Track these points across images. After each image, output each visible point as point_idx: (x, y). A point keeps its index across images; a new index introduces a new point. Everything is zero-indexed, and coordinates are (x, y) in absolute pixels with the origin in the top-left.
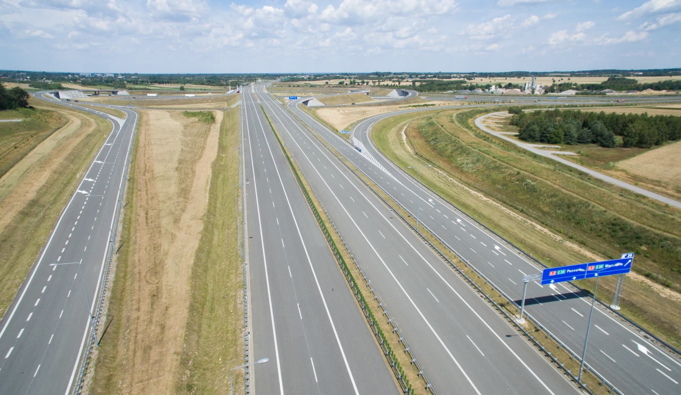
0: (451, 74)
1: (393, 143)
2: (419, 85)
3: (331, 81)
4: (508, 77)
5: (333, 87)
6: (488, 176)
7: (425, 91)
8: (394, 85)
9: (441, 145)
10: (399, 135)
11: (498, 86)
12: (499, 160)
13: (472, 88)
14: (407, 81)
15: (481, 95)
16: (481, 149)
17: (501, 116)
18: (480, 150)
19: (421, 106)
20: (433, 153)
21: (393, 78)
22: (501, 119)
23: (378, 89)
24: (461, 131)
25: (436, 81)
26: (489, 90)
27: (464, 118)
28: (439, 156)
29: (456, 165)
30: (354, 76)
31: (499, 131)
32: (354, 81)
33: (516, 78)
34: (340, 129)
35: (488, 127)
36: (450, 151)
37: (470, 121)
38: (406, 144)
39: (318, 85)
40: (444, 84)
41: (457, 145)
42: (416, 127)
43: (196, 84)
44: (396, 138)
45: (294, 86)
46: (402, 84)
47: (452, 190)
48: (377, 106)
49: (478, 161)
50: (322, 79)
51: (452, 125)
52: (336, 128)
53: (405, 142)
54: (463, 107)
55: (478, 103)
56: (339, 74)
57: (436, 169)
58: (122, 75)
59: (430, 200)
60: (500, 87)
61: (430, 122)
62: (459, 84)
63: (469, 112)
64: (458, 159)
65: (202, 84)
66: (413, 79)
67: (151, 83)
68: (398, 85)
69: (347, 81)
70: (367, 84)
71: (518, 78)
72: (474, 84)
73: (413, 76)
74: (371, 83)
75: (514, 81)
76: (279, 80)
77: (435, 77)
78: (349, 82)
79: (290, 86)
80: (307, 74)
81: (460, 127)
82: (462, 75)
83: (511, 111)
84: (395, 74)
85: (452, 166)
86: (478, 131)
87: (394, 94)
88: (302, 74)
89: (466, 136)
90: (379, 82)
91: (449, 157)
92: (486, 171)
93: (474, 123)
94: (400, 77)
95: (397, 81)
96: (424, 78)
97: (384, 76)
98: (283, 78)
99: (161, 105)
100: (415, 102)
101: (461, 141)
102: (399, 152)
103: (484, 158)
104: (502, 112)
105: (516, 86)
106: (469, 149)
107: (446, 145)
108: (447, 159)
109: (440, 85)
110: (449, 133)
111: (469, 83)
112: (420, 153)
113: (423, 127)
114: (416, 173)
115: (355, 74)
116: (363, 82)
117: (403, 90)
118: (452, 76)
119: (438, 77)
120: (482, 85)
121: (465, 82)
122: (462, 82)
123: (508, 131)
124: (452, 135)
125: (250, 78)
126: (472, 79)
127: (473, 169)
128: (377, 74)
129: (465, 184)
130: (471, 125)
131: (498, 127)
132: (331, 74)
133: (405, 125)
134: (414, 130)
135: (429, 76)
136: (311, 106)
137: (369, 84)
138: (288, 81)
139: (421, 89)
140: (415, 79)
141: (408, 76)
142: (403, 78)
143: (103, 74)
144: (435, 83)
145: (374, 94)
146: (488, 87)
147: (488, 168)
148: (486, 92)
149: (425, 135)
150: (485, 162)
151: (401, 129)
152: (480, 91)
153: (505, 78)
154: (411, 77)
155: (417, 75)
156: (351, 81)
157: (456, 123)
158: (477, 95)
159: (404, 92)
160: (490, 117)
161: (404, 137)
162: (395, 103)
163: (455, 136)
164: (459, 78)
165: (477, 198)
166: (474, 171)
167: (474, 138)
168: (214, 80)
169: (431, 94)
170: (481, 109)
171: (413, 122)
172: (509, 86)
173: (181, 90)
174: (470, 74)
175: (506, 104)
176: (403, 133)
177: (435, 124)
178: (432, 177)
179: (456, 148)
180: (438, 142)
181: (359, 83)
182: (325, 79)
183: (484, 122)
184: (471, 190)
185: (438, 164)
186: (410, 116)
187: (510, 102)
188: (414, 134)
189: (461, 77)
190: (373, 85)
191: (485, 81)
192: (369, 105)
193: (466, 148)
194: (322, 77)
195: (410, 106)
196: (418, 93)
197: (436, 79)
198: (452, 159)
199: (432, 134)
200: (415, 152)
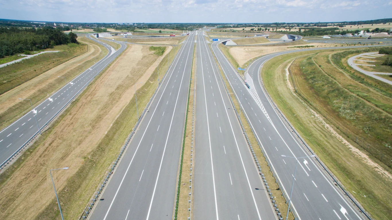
0: (327, 23)
1: (278, 79)
2: (303, 31)
3: (247, 28)
4: (374, 23)
5: (246, 32)
6: (371, 129)
7: (307, 36)
8: (286, 31)
9: (319, 84)
10: (284, 71)
11: (366, 31)
12: (383, 110)
13: (344, 33)
14: (296, 29)
15: (351, 38)
16: (360, 94)
17: (373, 57)
18: (358, 95)
19: (304, 47)
20: (311, 91)
21: (286, 26)
22: (372, 59)
23: (275, 34)
24: (337, 72)
25: (316, 28)
26: (358, 34)
27: (338, 58)
28: (316, 96)
29: (332, 108)
30: (261, 25)
31: (372, 71)
32: (260, 28)
33: (382, 24)
34: (241, 64)
35: (361, 67)
36: (326, 91)
37: (343, 60)
38: (288, 81)
39: (237, 31)
40: (321, 31)
41: (334, 86)
42: (298, 65)
43: (170, 29)
44: (281, 74)
45: (223, 31)
46: (292, 30)
47: (328, 142)
48: (272, 46)
49: (356, 107)
50: (242, 27)
51: (328, 65)
52: (238, 63)
53: (287, 78)
54: (337, 48)
55: (350, 45)
56: (253, 24)
57: (312, 111)
58: (137, 24)
59: (306, 162)
60: (368, 31)
61: (310, 61)
62: (333, 30)
63: (342, 53)
64: (335, 101)
65: (173, 29)
66: (300, 27)
67: (148, 28)
68: (289, 31)
69: (256, 29)
70: (269, 30)
71: (383, 24)
72: (345, 30)
73: (300, 25)
74: (271, 30)
75: (380, 26)
76: (216, 27)
77: (315, 25)
78: (257, 29)
79: (221, 31)
80: (233, 24)
81: (335, 68)
82: (336, 24)
83: (381, 51)
84: (288, 24)
85: (328, 109)
86: (353, 72)
87: (285, 37)
88: (231, 24)
89: (342, 78)
90: (277, 29)
91: (324, 97)
92: (367, 121)
93: (347, 63)
94: (290, 26)
95: (288, 28)
96: (308, 26)
97: (280, 25)
98: (219, 26)
99: (143, 41)
100: (299, 44)
101: (338, 83)
102: (281, 89)
103: (364, 105)
104: (373, 53)
105: (383, 30)
106: (347, 92)
107: (323, 85)
108: (324, 100)
109: (318, 31)
110: (326, 73)
111: (341, 29)
112: (299, 91)
113: (303, 66)
114: (294, 114)
115: (262, 24)
116: (266, 29)
117: (291, 35)
118: (328, 24)
119: (318, 26)
120: (352, 30)
121: (338, 29)
122: (335, 29)
123: (381, 71)
124: (329, 75)
125: (200, 26)
126: (343, 27)
127: (351, 116)
128: (276, 24)
129: (344, 135)
130: (345, 65)
131: (371, 67)
132: (248, 24)
133: (289, 62)
134: (296, 67)
135: (311, 25)
136: (228, 45)
137: (270, 30)
138: (221, 28)
139: (305, 34)
140: (301, 27)
141: (297, 25)
142: (292, 27)
143: (128, 24)
144: (315, 29)
145: (271, 37)
146: (357, 32)
147: (370, 118)
148: (356, 36)
149: (305, 73)
150: (365, 110)
151: (286, 66)
152: (350, 35)
153: (371, 25)
154: (298, 26)
155: (302, 24)
156: (258, 28)
157: (332, 63)
158: (348, 38)
159: (292, 36)
160: (361, 57)
161: (287, 73)
162: (285, 44)
163: (331, 77)
164: (333, 26)
165: (359, 160)
166: (352, 118)
167: (350, 80)
168: (181, 27)
169: (312, 37)
170: (353, 50)
171: (297, 60)
172: (377, 30)
173: (159, 32)
174: (342, 23)
175: (375, 45)
176: (287, 70)
177: (314, 64)
178: (308, 122)
179: (333, 89)
180: (315, 81)
181: (263, 30)
182: (243, 27)
183: (356, 61)
184: (351, 146)
185: (314, 105)
186: (295, 55)
187: (379, 44)
188: (296, 71)
189: (335, 25)
190: (272, 31)
191: (354, 28)
192: (266, 46)
193: (343, 91)
194: (242, 26)
195: (295, 47)
196: (302, 37)
197: (316, 27)
198: (328, 100)
199: (311, 72)
200: (295, 89)
